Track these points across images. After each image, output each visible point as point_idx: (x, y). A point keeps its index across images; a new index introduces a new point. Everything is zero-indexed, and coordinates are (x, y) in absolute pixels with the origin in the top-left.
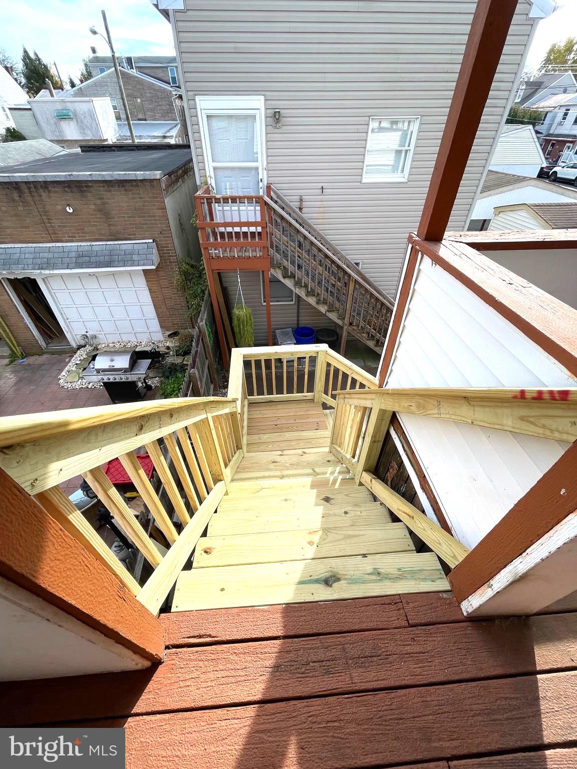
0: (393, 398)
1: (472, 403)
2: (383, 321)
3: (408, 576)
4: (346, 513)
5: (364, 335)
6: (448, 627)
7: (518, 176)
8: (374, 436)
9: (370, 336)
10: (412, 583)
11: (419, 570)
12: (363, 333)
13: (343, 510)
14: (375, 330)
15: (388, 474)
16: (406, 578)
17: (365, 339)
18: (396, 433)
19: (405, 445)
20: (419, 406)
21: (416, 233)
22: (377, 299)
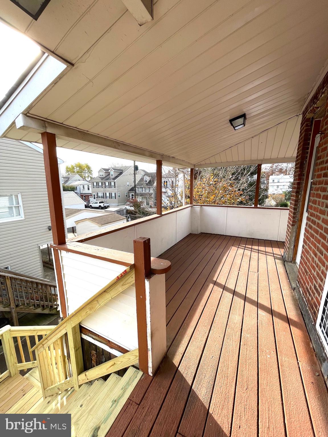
0: (76, 316)
1: (108, 292)
2: (42, 292)
3: (127, 387)
4: (81, 406)
5: (31, 307)
6: (150, 387)
7: (78, 209)
8: (75, 347)
9: (36, 306)
10: (130, 387)
11: (129, 380)
12: (30, 306)
13: (79, 407)
14: (38, 300)
15: (93, 362)
16: (126, 389)
17: (33, 310)
18: (86, 335)
19: (93, 337)
20: (90, 309)
21: (53, 243)
22: (32, 282)
